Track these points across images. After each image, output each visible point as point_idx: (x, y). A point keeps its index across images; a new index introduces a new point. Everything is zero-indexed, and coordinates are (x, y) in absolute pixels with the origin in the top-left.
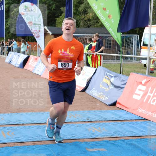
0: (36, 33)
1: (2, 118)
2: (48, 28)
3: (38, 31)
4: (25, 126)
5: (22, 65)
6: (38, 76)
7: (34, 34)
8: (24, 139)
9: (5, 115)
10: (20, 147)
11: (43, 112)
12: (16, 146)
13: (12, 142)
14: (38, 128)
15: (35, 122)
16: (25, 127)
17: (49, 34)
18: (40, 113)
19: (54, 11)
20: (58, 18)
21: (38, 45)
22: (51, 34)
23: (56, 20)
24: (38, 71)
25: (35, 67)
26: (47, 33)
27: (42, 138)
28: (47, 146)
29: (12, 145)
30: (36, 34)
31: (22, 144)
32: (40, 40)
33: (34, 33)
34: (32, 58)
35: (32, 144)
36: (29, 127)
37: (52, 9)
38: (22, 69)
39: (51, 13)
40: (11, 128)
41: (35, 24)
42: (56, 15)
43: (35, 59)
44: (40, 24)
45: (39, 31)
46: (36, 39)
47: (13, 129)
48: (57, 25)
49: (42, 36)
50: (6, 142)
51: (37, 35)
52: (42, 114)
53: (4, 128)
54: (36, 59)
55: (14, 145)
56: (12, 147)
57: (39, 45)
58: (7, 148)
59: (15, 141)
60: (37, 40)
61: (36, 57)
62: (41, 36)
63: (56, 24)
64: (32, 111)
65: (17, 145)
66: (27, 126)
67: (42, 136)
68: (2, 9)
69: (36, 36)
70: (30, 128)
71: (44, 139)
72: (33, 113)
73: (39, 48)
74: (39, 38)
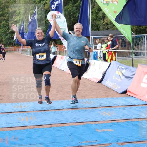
1: (27, 106)
2: (72, 32)
4: (46, 111)
6: (63, 72)
7: (60, 37)
8: (43, 122)
10: (39, 129)
11: (62, 100)
12: (35, 128)
13: (33, 125)
14: (56, 113)
15: (55, 108)
18: (60, 101)
21: (63, 46)
24: (63, 67)
27: (59, 122)
28: (62, 128)
29: (32, 127)
31: (41, 127)
35: (50, 127)
37: (76, 17)
39: (75, 20)
40: (34, 113)
44: (65, 29)
46: (62, 41)
47: (35, 114)
50: (28, 125)
52: (62, 102)
54: (62, 58)
55: (34, 127)
56: (32, 129)
58: (28, 130)
59: (36, 124)
61: (61, 56)
65: (37, 127)
66: (47, 112)
67: (59, 120)
70: (50, 113)
71: (60, 122)
73: (65, 49)
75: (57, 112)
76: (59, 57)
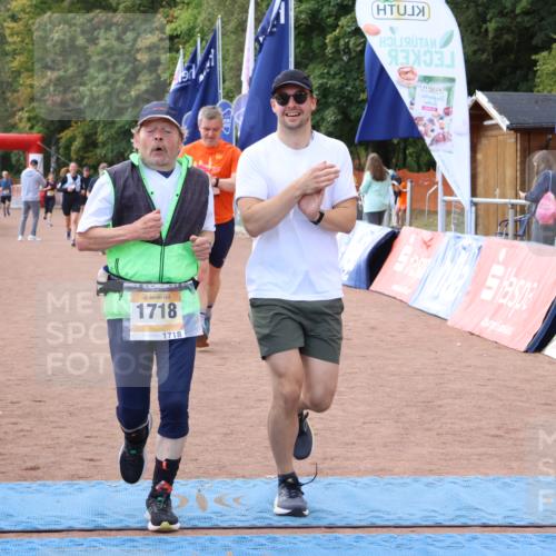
0: (431, 121)
1: (236, 500)
2: (491, 100)
3: (441, 112)
4: (340, 534)
5: (364, 276)
6: (433, 321)
7: (421, 128)
9: (254, 486)
11: (431, 479)
14: (398, 546)
15: (387, 517)
16: (336, 538)
17: (497, 126)
18: (416, 480)
19: (526, 18)
20: (545, 54)
21: (439, 178)
22: (505, 128)
23: (536, 62)
24: (437, 298)
25: (423, 282)
26: (486, 123)
30: (430, 127)
32: (450, 152)
33: (421, 119)
34: (410, 237)
36: (358, 539)
37: (518, 11)
38: (363, 293)
39: (509, 30)
40: (274, 540)
41: (428, 79)
42: (534, 42)
43: (425, 243)
44: (452, 80)
45: (447, 112)
46: (431, 148)
47: (280, 546)
48: (540, 88)
49: (460, 134)
51: (438, 130)
52: (429, 485)
53: (241, 541)
54: (427, 245)
57: (443, 177)
60: (437, 153)
61: (426, 234)
62: (454, 137)
63: (538, 80)
64: (381, 470)
66: (347, 536)
68: (282, 21)
69: (433, 135)
70: (363, 544)
72: (387, 479)
73: (445, 194)
74: (447, 145)
75: (399, 541)
76: (412, 239)
